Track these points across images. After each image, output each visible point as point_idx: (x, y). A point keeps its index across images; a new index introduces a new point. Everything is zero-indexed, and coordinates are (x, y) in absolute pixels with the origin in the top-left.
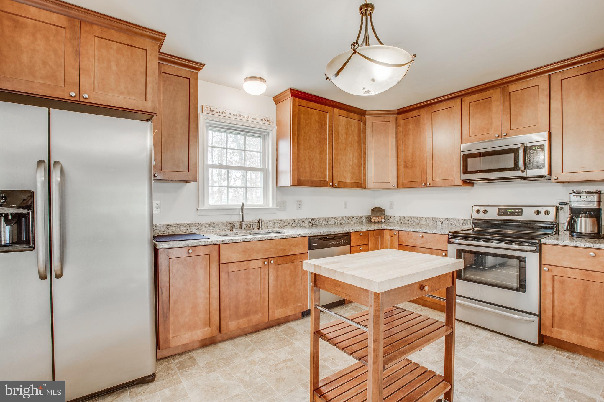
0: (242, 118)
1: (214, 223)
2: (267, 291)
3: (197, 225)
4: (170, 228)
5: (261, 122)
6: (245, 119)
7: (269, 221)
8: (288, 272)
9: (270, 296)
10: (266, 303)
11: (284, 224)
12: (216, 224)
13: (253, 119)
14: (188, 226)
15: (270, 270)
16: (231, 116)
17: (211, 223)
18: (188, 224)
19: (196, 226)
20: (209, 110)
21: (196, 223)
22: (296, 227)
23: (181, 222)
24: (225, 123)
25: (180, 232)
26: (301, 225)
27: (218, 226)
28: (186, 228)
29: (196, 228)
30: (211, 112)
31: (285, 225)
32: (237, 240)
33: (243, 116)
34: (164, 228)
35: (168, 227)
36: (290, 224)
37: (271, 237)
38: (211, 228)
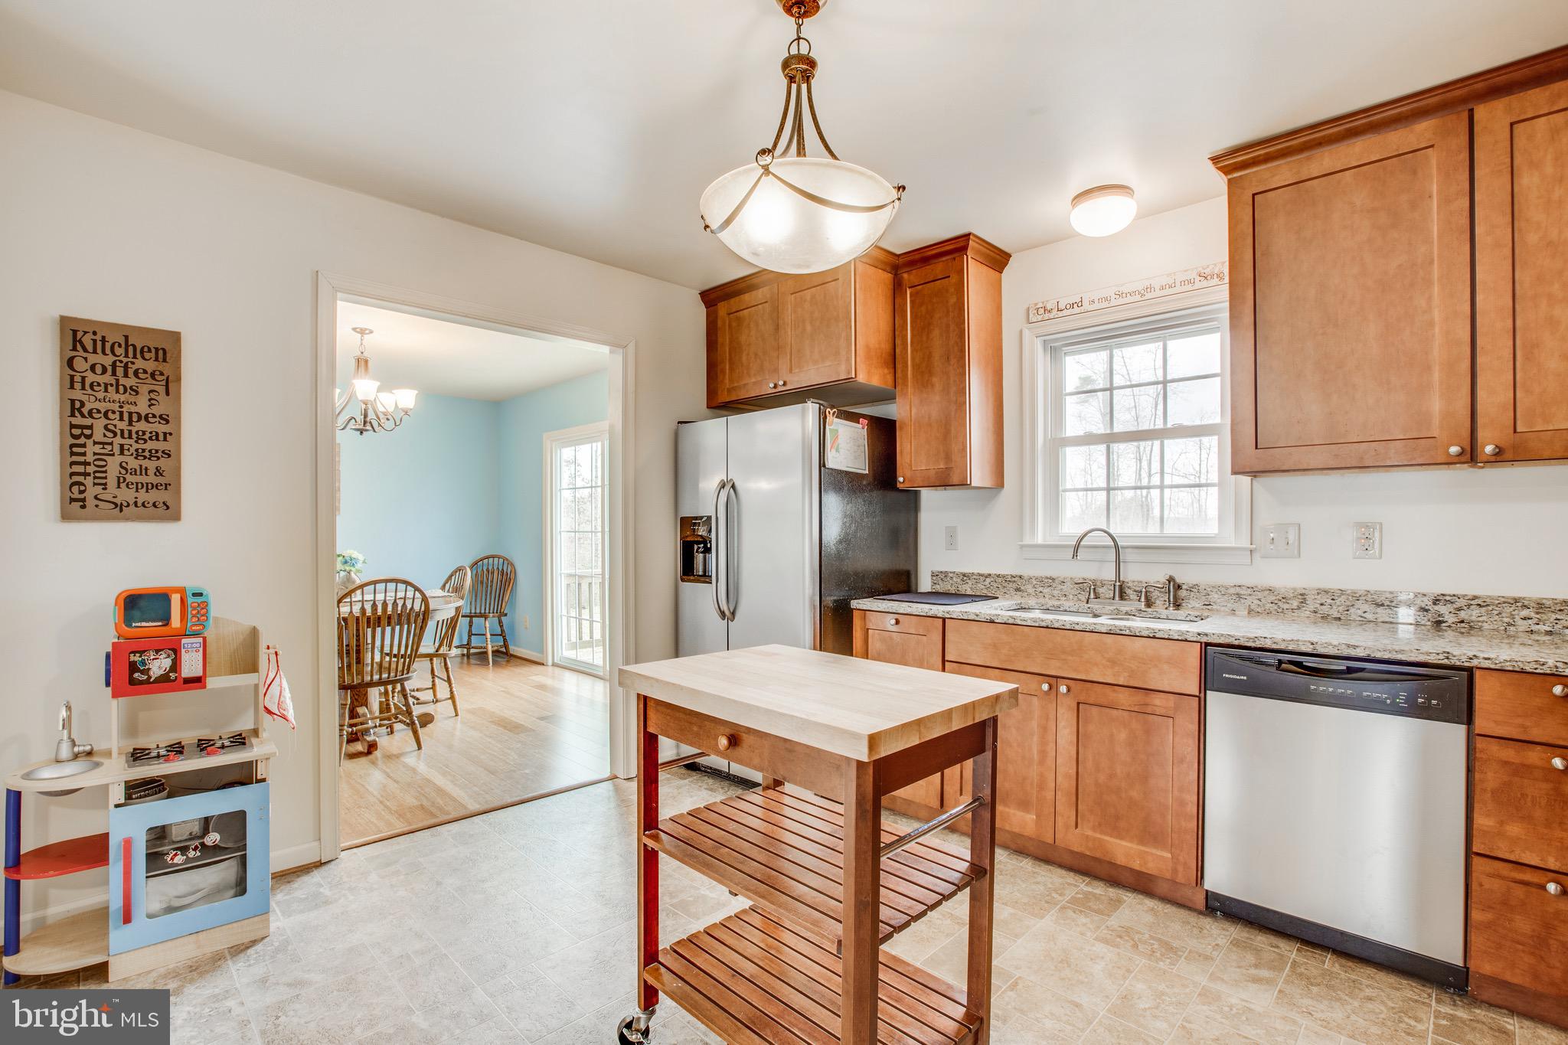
0: (1129, 299)
1: (1053, 579)
2: (1050, 762)
3: (1016, 579)
4: (968, 581)
5: (1189, 287)
6: (1138, 298)
7: (1218, 588)
8: (1122, 735)
9: (1059, 779)
10: (1050, 795)
11: (1280, 604)
12: (1056, 581)
13: (1162, 288)
14: (1000, 580)
15: (1061, 711)
16: (1096, 306)
17: (1047, 578)
18: (998, 576)
19: (1014, 581)
20: (1041, 311)
21: (1014, 574)
22: (1340, 619)
23: (986, 572)
24: (1083, 328)
25: (985, 591)
26: (1369, 616)
27: (1062, 587)
28: (995, 585)
29: (1014, 586)
30: (1046, 316)
31: (1286, 606)
32: (977, 616)
33: (1128, 295)
34: (959, 580)
35: (965, 578)
36: (1312, 608)
37: (1061, 623)
38: (1046, 590)
